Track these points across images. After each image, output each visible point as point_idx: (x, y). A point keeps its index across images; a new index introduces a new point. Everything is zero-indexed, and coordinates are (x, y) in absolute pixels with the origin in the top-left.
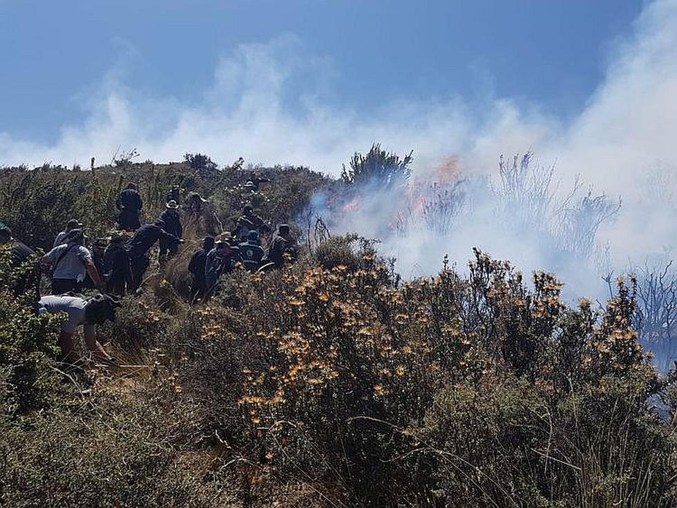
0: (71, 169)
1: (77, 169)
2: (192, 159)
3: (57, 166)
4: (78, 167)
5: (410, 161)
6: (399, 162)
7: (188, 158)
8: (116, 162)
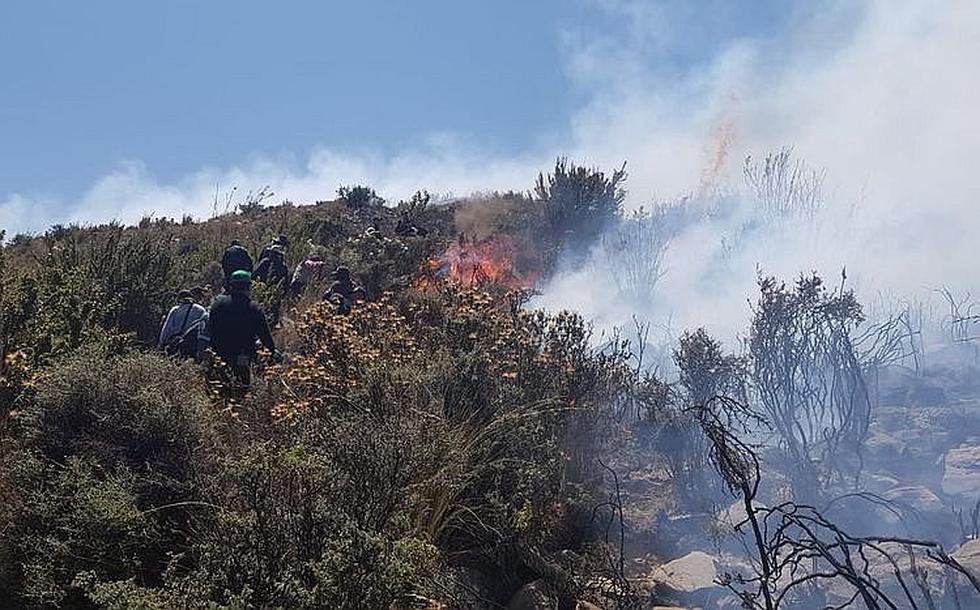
0: (180, 222)
1: (187, 221)
2: (349, 195)
3: (159, 219)
4: (189, 219)
5: (624, 177)
6: (605, 180)
7: (342, 194)
8: (242, 207)
